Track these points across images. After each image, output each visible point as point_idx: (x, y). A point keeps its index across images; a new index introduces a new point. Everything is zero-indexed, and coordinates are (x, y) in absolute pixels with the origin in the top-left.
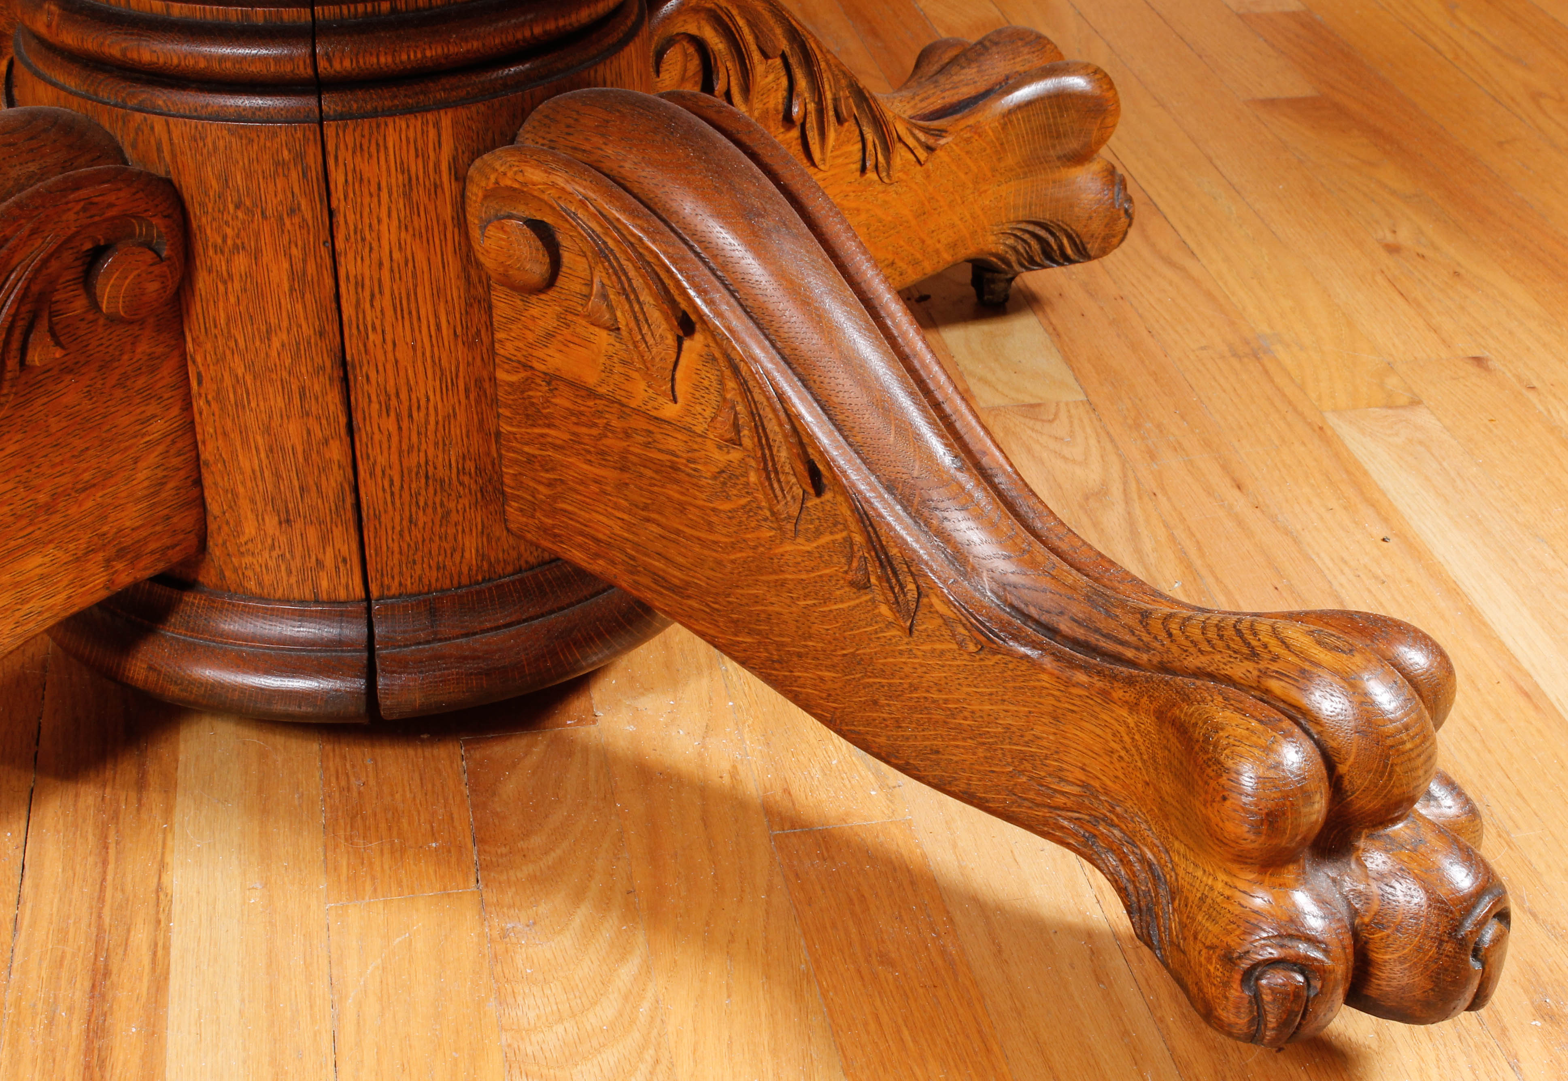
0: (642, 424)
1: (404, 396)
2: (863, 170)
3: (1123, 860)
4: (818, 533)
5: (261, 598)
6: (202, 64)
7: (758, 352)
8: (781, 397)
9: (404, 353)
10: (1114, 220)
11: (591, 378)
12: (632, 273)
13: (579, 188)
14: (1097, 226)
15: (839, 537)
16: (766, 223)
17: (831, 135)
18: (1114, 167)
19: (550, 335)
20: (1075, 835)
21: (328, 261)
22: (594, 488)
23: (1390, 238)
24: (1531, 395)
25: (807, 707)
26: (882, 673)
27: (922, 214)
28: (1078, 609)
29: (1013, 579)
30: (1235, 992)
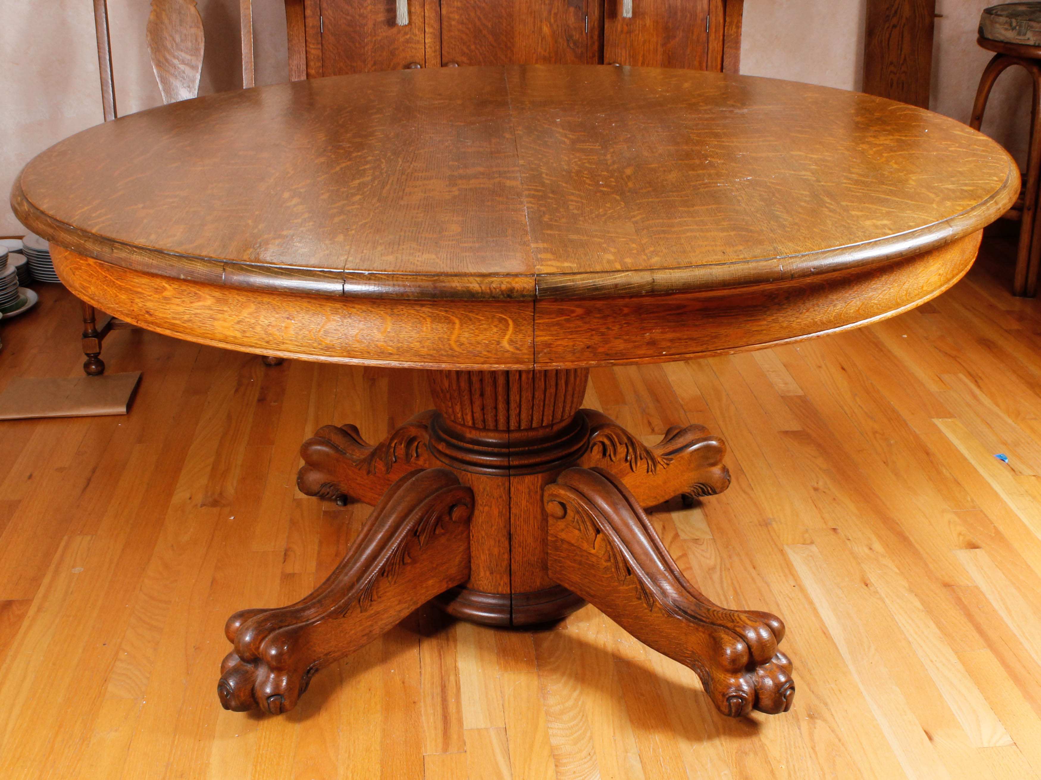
0: (585, 554)
1: (524, 542)
2: (648, 472)
3: (701, 671)
4: (629, 585)
5: (483, 592)
6: (482, 462)
7: (616, 540)
8: (621, 551)
9: (525, 533)
10: (724, 483)
11: (573, 542)
12: (585, 518)
13: (572, 496)
14: (719, 484)
15: (634, 586)
16: (619, 507)
17: (639, 464)
18: (725, 466)
19: (563, 530)
20: (690, 664)
21: (508, 509)
22: (572, 569)
23: (816, 485)
24: (848, 542)
25: (625, 628)
26: (644, 621)
27: (665, 483)
28: (693, 608)
29: (677, 599)
30: (725, 703)
